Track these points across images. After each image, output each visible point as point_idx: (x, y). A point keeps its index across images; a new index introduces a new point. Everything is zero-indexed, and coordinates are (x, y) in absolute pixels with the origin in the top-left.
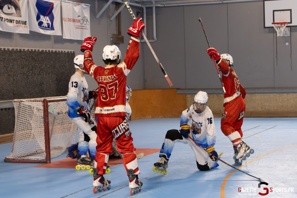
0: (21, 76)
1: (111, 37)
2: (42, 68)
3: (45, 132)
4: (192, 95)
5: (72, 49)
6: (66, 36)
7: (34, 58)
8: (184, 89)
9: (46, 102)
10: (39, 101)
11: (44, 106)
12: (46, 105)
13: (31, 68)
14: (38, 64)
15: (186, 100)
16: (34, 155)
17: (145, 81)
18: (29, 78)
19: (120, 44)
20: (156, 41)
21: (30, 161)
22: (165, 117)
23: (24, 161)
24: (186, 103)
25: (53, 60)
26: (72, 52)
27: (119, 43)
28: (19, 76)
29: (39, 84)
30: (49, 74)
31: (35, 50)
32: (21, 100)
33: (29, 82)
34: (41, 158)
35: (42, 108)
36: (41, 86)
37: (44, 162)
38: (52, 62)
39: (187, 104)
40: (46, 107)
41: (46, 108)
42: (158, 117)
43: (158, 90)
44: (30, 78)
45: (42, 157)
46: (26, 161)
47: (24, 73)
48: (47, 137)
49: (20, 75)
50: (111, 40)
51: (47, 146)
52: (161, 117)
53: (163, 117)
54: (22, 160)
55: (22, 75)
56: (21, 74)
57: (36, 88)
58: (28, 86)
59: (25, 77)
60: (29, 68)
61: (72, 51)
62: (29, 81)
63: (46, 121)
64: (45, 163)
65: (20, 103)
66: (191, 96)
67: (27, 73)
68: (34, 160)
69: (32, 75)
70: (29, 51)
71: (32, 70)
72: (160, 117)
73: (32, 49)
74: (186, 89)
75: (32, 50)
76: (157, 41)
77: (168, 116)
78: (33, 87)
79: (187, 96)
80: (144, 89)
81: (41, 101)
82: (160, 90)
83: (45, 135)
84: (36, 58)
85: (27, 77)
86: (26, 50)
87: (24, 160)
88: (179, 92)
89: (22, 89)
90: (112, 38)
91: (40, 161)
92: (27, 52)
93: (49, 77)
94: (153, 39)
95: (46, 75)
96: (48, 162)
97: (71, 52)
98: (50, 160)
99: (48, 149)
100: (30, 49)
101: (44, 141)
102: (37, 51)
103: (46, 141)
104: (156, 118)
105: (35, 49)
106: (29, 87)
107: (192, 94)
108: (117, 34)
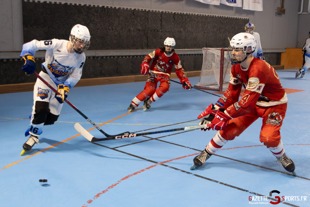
2: (226, 29)
3: (220, 71)
5: (248, 17)
6: (245, 8)
9: (223, 51)
11: (221, 53)
12: (222, 53)
13: (219, 28)
14: (224, 26)
19: (282, 15)
25: (234, 23)
28: (210, 33)
29: (223, 39)
30: (230, 33)
32: (208, 48)
33: (216, 38)
38: (233, 25)
40: (222, 54)
45: (217, 87)
47: (214, 32)
48: (221, 74)
51: (221, 80)
56: (212, 32)
58: (216, 41)
59: (215, 34)
60: (217, 28)
63: (222, 63)
64: (219, 91)
65: (207, 50)
67: (216, 31)
68: (212, 89)
69: (219, 33)
71: (219, 29)
83: (220, 73)
84: (223, 22)
85: (216, 34)
89: (212, 42)
90: (277, 10)
91: (216, 89)
93: (230, 35)
94: (307, 12)
95: (228, 33)
96: (221, 90)
97: (247, 19)
98: (222, 90)
99: (221, 82)
101: (219, 77)
103: (220, 76)
108: (281, 7)
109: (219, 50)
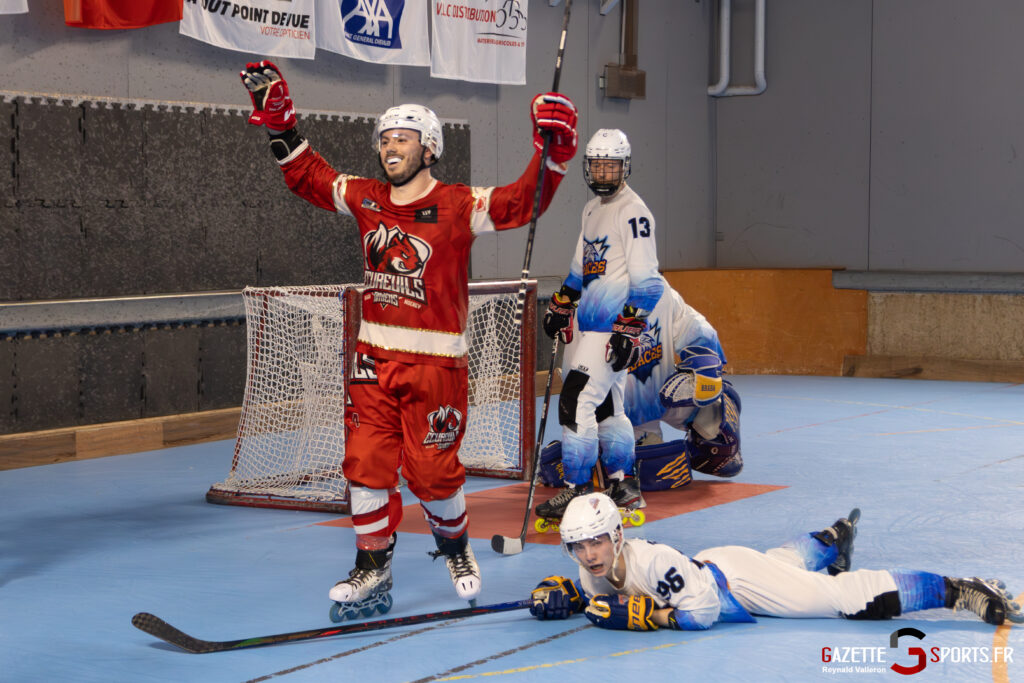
0: (285, 207)
1: (601, 74)
4: (890, 294)
5: (462, 118)
6: (445, 71)
7: (331, 145)
8: (860, 272)
9: (353, 298)
10: (332, 295)
11: (347, 312)
12: (352, 310)
15: (866, 310)
16: (307, 487)
17: (716, 237)
18: (310, 217)
19: (633, 102)
20: (763, 89)
21: (292, 505)
22: (785, 373)
23: (272, 503)
24: (866, 325)
26: (462, 128)
27: (630, 99)
28: (277, 207)
29: (343, 236)
31: (335, 118)
33: (309, 229)
34: (329, 494)
35: (339, 318)
36: (350, 244)
37: (340, 509)
39: (871, 328)
40: (351, 316)
41: (352, 321)
42: (759, 373)
43: (762, 273)
44: (313, 215)
45: (333, 493)
46: (277, 504)
49: (282, 203)
50: (601, 85)
52: (770, 373)
53: (776, 374)
54: (267, 497)
55: (287, 204)
56: (284, 198)
57: (334, 250)
58: (306, 244)
59: (299, 212)
61: (462, 122)
62: (312, 227)
64: (342, 512)
65: (266, 299)
66: (887, 296)
70: (315, 121)
72: (766, 371)
73: (324, 112)
74: (869, 271)
75: (324, 117)
76: (765, 90)
77: (797, 371)
78: (323, 249)
79: (871, 300)
80: (714, 266)
81: (338, 295)
82: (771, 274)
84: (336, 145)
86: (303, 118)
87: (272, 498)
88: (841, 281)
89: (287, 253)
90: (603, 77)
91: (327, 505)
92: (307, 122)
94: (754, 84)
97: (457, 126)
100: (318, 113)
102: (341, 120)
104: (753, 373)
105: (335, 113)
106: (311, 247)
107: (890, 291)
108: (623, 63)
109: (336, 299)
